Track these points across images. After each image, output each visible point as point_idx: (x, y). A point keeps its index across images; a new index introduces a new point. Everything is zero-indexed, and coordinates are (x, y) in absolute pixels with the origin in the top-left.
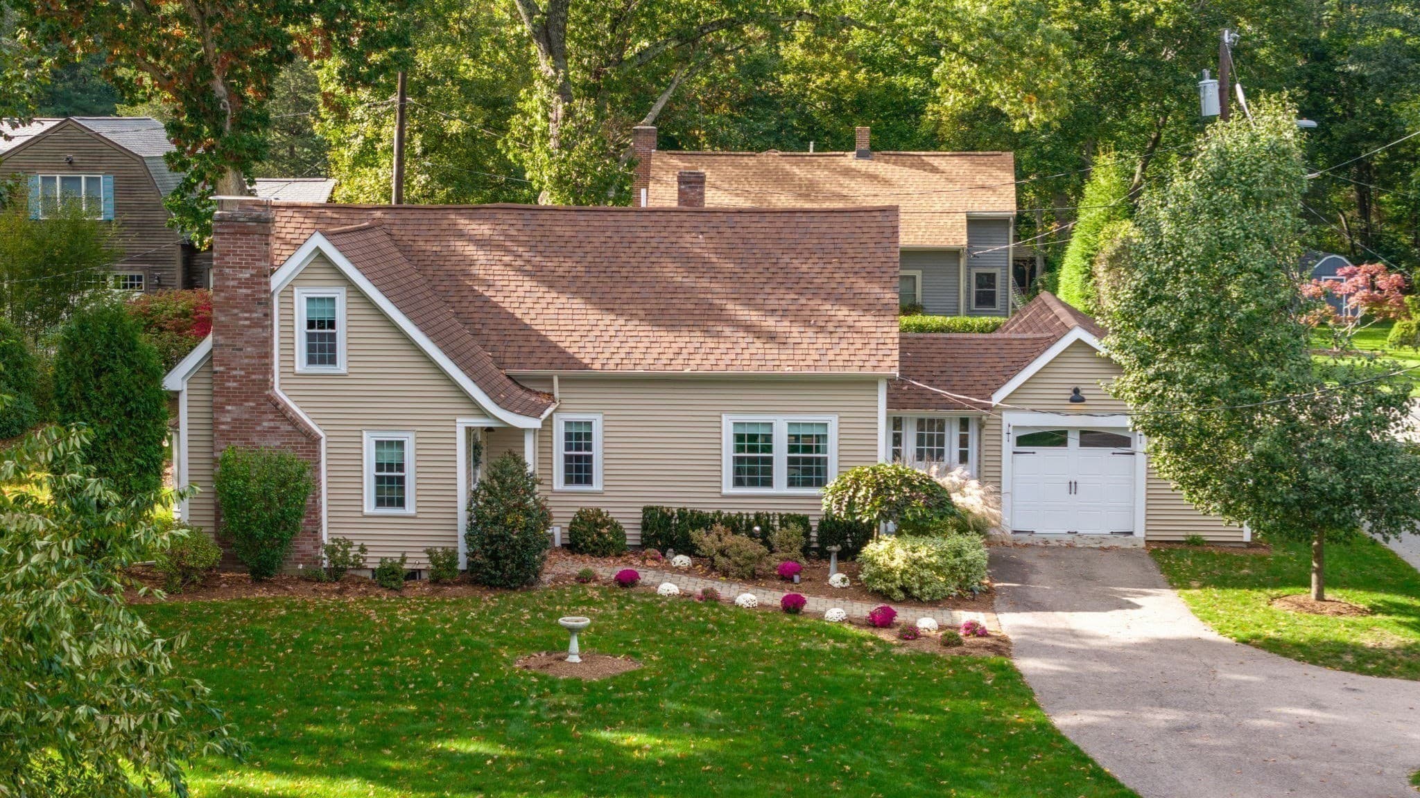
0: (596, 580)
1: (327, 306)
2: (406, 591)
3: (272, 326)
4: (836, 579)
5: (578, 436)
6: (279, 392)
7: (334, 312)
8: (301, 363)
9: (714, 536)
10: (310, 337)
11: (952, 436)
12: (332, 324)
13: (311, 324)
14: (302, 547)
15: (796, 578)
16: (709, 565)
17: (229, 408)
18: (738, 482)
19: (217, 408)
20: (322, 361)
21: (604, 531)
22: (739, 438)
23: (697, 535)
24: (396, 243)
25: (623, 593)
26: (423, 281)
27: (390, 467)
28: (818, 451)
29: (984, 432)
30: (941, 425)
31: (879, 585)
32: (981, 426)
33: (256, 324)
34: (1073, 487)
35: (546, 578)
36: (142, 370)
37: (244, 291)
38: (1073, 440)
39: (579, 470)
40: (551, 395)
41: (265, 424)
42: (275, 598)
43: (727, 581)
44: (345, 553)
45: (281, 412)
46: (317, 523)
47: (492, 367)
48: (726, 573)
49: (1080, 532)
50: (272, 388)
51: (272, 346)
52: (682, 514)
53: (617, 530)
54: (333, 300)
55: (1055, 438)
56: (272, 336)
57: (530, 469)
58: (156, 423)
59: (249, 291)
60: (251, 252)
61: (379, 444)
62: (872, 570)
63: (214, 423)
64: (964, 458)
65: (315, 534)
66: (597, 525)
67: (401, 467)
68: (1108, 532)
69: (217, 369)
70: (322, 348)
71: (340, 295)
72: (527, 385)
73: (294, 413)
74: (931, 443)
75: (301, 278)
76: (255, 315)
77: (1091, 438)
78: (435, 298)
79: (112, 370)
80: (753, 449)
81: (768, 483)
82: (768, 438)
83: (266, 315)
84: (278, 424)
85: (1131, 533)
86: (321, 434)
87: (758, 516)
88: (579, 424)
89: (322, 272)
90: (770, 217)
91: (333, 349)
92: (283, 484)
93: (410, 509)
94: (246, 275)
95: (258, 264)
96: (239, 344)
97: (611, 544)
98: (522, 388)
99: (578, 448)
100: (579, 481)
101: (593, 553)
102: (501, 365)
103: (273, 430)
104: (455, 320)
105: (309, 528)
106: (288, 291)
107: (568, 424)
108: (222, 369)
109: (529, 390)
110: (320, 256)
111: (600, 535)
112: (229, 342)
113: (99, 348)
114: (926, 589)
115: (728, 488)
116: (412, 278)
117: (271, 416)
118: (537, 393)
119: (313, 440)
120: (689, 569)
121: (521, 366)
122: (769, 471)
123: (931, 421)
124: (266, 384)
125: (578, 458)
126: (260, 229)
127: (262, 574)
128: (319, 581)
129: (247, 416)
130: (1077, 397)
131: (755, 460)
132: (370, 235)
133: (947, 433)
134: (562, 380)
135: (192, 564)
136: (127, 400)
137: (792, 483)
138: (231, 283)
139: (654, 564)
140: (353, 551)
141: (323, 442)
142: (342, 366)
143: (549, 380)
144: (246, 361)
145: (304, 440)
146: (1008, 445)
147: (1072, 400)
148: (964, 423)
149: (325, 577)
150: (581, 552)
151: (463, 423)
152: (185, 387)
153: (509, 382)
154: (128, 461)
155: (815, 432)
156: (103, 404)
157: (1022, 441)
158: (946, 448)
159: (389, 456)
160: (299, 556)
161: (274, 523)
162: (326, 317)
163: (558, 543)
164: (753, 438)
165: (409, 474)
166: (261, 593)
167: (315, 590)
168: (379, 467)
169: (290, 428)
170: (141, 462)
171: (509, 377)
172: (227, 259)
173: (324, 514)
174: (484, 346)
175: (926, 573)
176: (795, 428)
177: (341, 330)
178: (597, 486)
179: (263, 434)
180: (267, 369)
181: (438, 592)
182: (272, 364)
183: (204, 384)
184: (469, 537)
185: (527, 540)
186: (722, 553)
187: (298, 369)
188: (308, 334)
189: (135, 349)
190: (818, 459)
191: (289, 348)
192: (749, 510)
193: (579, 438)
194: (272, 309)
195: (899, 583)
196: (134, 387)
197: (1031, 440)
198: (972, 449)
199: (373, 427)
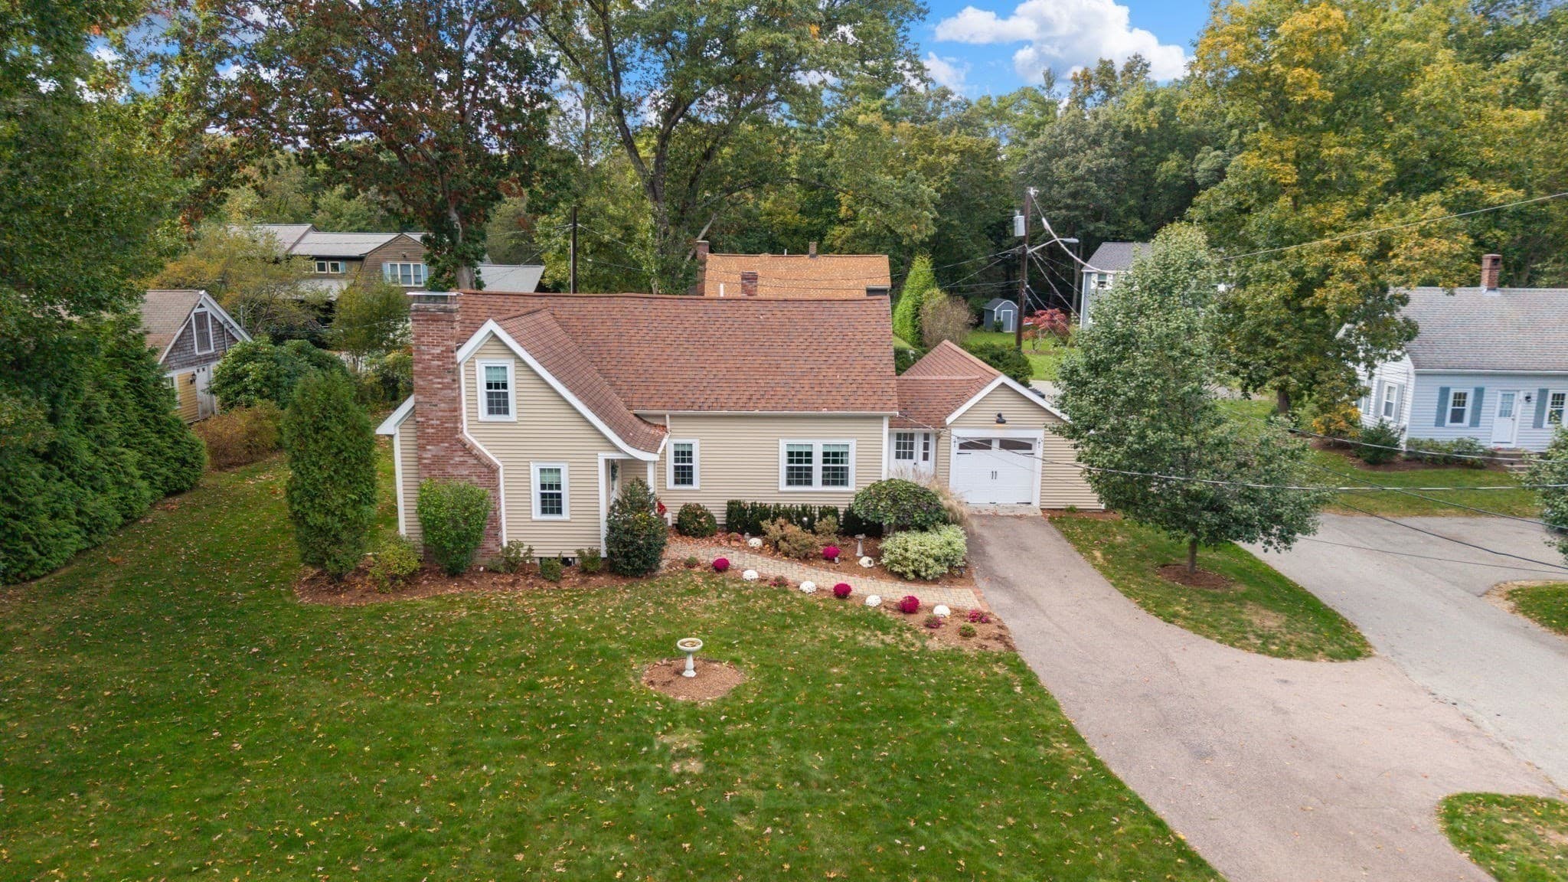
0: (699, 565)
1: (501, 373)
2: (562, 582)
3: (459, 388)
4: (865, 561)
5: (683, 453)
6: (468, 435)
7: (506, 377)
8: (483, 413)
9: (777, 526)
10: (489, 395)
11: (919, 444)
12: (505, 386)
13: (489, 386)
14: (487, 546)
15: (837, 559)
16: (775, 548)
17: (429, 447)
18: (789, 483)
19: (421, 448)
20: (499, 412)
21: (702, 520)
22: (791, 454)
23: (765, 524)
24: (557, 320)
25: (719, 577)
26: (575, 347)
27: (551, 487)
28: (842, 462)
29: (940, 441)
30: (912, 436)
31: (897, 569)
32: (938, 437)
33: (446, 387)
34: (994, 474)
35: (664, 563)
36: (354, 427)
37: (436, 363)
38: (995, 445)
39: (684, 475)
40: (664, 426)
41: (457, 459)
42: (462, 594)
43: (789, 561)
44: (518, 552)
45: (467, 450)
46: (499, 528)
47: (624, 409)
48: (787, 554)
49: (998, 503)
50: (462, 432)
51: (460, 403)
52: (754, 508)
53: (710, 518)
54: (505, 368)
55: (984, 444)
56: (460, 395)
57: (651, 491)
58: (368, 466)
59: (440, 363)
60: (441, 334)
61: (542, 470)
62: (892, 557)
63: (420, 458)
64: (926, 457)
65: (496, 537)
66: (697, 516)
67: (558, 487)
68: (1015, 503)
69: (419, 419)
70: (498, 403)
71: (510, 365)
72: (649, 420)
73: (479, 450)
74: (905, 448)
75: (479, 352)
76: (446, 381)
77: (1007, 444)
78: (584, 360)
79: (328, 429)
80: (799, 461)
81: (809, 483)
82: (809, 454)
83: (454, 380)
84: (466, 459)
85: (1031, 504)
86: (500, 465)
87: (804, 508)
88: (684, 445)
89: (495, 348)
90: (806, 304)
91: (506, 403)
92: (466, 508)
93: (566, 515)
94: (437, 351)
95: (446, 343)
96: (435, 401)
97: (707, 529)
98: (645, 422)
99: (683, 461)
100: (684, 482)
101: (695, 536)
102: (630, 408)
103: (463, 463)
104: (597, 375)
105: (492, 532)
106: (471, 362)
107: (676, 447)
108: (422, 419)
109: (649, 423)
110: (495, 337)
111: (699, 523)
112: (427, 400)
113: (316, 412)
114: (929, 572)
115: (783, 487)
116: (567, 347)
117: (461, 453)
118: (656, 426)
119: (492, 471)
120: (761, 549)
121: (644, 407)
122: (809, 476)
123: (906, 435)
124: (456, 430)
125: (683, 468)
126: (446, 317)
127: (454, 573)
128: (498, 572)
129: (443, 453)
130: (1000, 420)
131: (800, 469)
132: (537, 316)
133: (915, 442)
134: (671, 416)
135: (397, 572)
136: (340, 451)
137: (825, 483)
138: (427, 357)
139: (736, 544)
140: (523, 550)
141: (501, 470)
142: (513, 415)
143: (664, 416)
144: (440, 414)
145: (486, 470)
146: (955, 449)
147: (998, 422)
148: (926, 437)
149: (502, 569)
150: (687, 535)
151: (603, 456)
152: (398, 431)
153: (636, 419)
154: (344, 496)
155: (840, 450)
156: (321, 455)
157: (962, 446)
158: (915, 451)
159: (550, 479)
160: (485, 551)
161: (461, 538)
162: (500, 380)
163: (670, 524)
164: (799, 454)
165: (565, 492)
166: (453, 589)
167: (494, 583)
168: (543, 487)
169: (475, 462)
170: (353, 497)
171: (636, 415)
172: (422, 339)
173: (504, 520)
174: (618, 394)
175: (931, 561)
176: (827, 447)
177: (511, 391)
178: (696, 485)
179: (456, 466)
180: (457, 419)
181: (585, 582)
182: (461, 415)
183: (411, 429)
184: (608, 540)
185: (650, 544)
186: (784, 538)
187: (481, 418)
188: (488, 393)
189: (347, 410)
190: (842, 468)
191: (473, 402)
192: (797, 503)
193: (684, 455)
194: (459, 375)
195: (911, 568)
196: (346, 441)
197: (967, 445)
198: (932, 452)
199: (537, 459)
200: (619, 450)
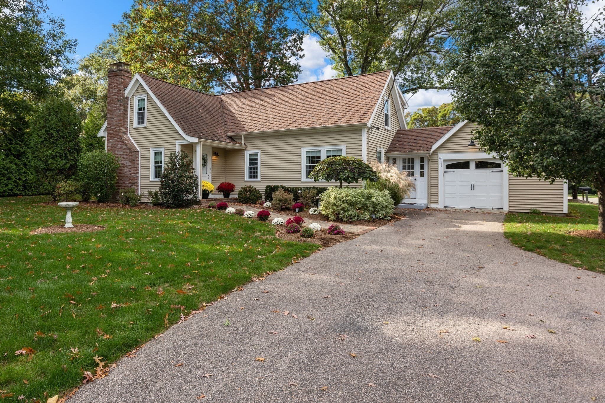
0: (214, 207)
4: (311, 210)
6: (129, 135)
7: (144, 104)
8: (135, 125)
10: (138, 114)
11: (417, 165)
12: (144, 109)
13: (139, 109)
15: (297, 210)
18: (308, 177)
20: (141, 123)
22: (309, 158)
27: (158, 162)
29: (432, 163)
30: (412, 161)
32: (429, 160)
33: (117, 109)
34: (473, 187)
37: (115, 97)
38: (472, 165)
39: (254, 173)
40: (241, 142)
41: (119, 146)
43: (273, 211)
45: (123, 141)
47: (221, 132)
49: (476, 207)
50: (127, 134)
53: (257, 194)
54: (144, 100)
55: (464, 165)
60: (117, 82)
61: (155, 153)
63: (107, 147)
64: (422, 175)
67: (161, 162)
68: (490, 208)
70: (141, 118)
71: (145, 97)
74: (408, 168)
75: (135, 92)
77: (481, 164)
80: (313, 162)
82: (319, 157)
84: (122, 145)
85: (502, 208)
86: (139, 150)
88: (253, 154)
89: (141, 89)
91: (144, 118)
94: (116, 91)
95: (119, 86)
96: (113, 117)
99: (253, 164)
100: (253, 177)
107: (250, 155)
108: (109, 126)
110: (139, 82)
115: (304, 179)
117: (120, 143)
119: (137, 153)
121: (233, 132)
123: (408, 159)
124: (125, 132)
125: (253, 168)
126: (119, 73)
129: (114, 143)
130: (471, 144)
133: (415, 164)
134: (244, 137)
138: (112, 95)
141: (140, 153)
143: (241, 136)
144: (115, 123)
145: (129, 151)
146: (441, 168)
147: (469, 146)
148: (422, 160)
151: (178, 143)
155: (337, 154)
157: (448, 167)
158: (415, 170)
159: (158, 158)
162: (142, 106)
164: (313, 157)
165: (163, 164)
168: (155, 162)
169: (125, 147)
171: (228, 136)
173: (139, 181)
176: (329, 152)
177: (146, 111)
178: (259, 179)
191: (132, 119)
193: (254, 160)
197: (453, 166)
198: (426, 171)
199: (153, 147)
200: (184, 139)
